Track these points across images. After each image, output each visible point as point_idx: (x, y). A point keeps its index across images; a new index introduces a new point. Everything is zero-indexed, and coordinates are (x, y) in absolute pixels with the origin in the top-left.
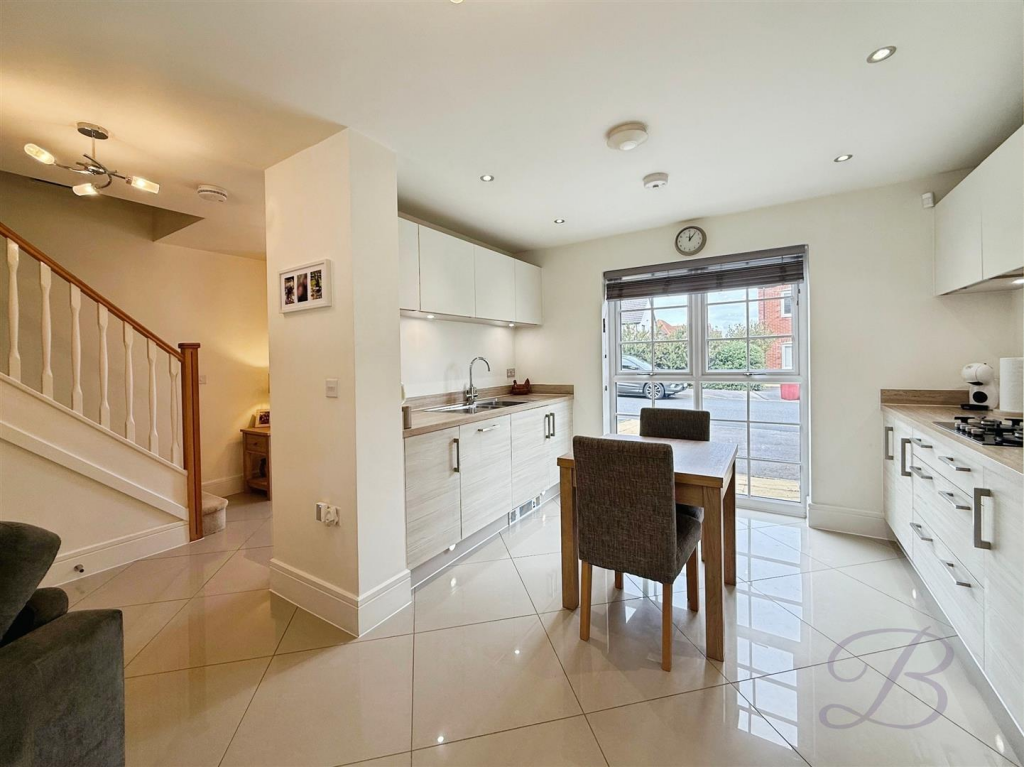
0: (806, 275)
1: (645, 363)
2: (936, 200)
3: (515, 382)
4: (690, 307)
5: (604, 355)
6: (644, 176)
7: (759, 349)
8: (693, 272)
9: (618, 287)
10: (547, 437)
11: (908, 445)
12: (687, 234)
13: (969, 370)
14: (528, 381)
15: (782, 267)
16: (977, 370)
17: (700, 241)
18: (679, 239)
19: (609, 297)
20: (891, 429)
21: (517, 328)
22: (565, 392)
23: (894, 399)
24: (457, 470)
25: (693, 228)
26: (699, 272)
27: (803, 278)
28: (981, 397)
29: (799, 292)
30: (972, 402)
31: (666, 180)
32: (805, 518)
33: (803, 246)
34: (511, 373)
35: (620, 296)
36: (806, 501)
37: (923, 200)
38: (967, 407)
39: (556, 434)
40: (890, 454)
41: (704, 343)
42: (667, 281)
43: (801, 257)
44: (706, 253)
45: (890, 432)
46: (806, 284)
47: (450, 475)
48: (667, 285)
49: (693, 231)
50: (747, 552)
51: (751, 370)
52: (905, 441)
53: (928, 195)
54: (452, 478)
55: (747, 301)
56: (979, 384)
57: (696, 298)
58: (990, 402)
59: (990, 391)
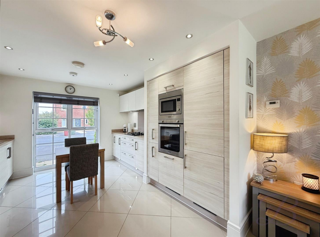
0: (99, 105)
2: (120, 96)
4: (68, 108)
5: (33, 122)
9: (40, 98)
10: (8, 158)
11: (120, 139)
12: (69, 87)
15: (94, 102)
16: (125, 126)
17: (73, 91)
18: (67, 88)
19: (35, 101)
20: (115, 137)
23: (114, 131)
26: (71, 99)
28: (125, 130)
30: (124, 131)
31: (77, 75)
33: (98, 98)
35: (41, 101)
38: (124, 132)
40: (115, 142)
41: (72, 119)
42: (60, 100)
43: (98, 101)
44: (75, 94)
46: (98, 107)
49: (71, 87)
53: (119, 94)
56: (125, 128)
57: (70, 107)
58: (126, 131)
59: (126, 129)
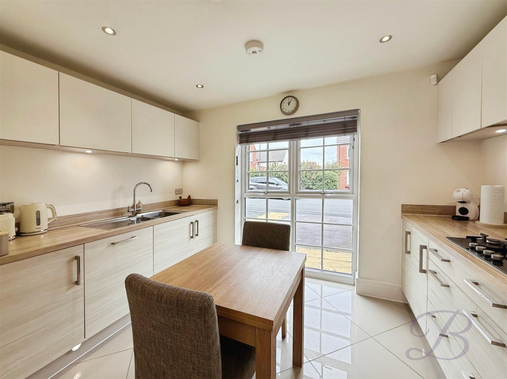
0: (359, 129)
1: (283, 182)
2: (439, 79)
3: (180, 197)
4: (289, 149)
5: (236, 180)
6: (245, 42)
7: (336, 174)
8: (292, 127)
9: (247, 136)
10: (192, 237)
11: (424, 250)
12: (287, 100)
13: (458, 193)
14: (189, 197)
15: (344, 124)
16: (462, 193)
17: (295, 106)
18: (282, 104)
19: (241, 142)
20: (409, 233)
21: (183, 162)
22: (212, 204)
23: (409, 211)
24: (77, 283)
25: (290, 97)
26: (296, 126)
27: (356, 131)
28: (464, 211)
29: (354, 140)
30: (458, 214)
31: (262, 48)
32: (354, 285)
33: (357, 110)
34: (179, 191)
35: (247, 142)
36: (355, 275)
37: (430, 80)
38: (455, 218)
39: (199, 234)
40: (408, 250)
41: (297, 173)
42: (275, 132)
43: (356, 117)
44: (298, 114)
45: (409, 235)
46: (358, 136)
47: (69, 289)
48: (275, 136)
49: (290, 98)
50: (320, 306)
51: (325, 190)
52: (423, 247)
53: (434, 76)
54: (71, 291)
55: (324, 146)
56: (463, 202)
57: (293, 144)
58: (470, 215)
59: (471, 208)
